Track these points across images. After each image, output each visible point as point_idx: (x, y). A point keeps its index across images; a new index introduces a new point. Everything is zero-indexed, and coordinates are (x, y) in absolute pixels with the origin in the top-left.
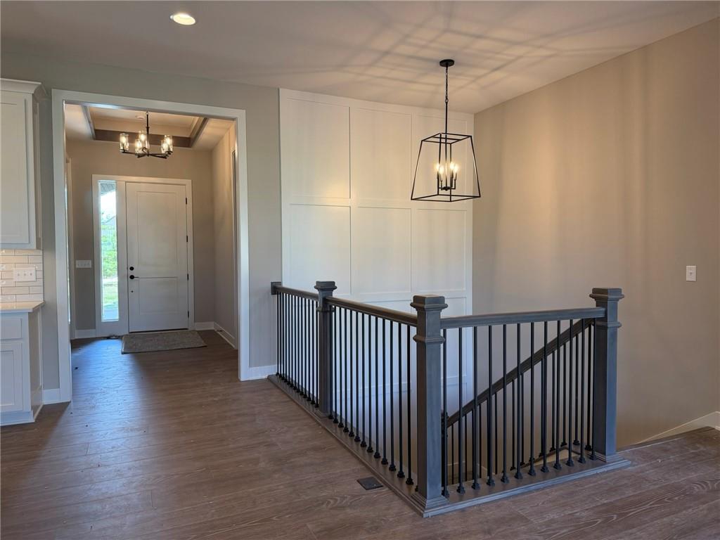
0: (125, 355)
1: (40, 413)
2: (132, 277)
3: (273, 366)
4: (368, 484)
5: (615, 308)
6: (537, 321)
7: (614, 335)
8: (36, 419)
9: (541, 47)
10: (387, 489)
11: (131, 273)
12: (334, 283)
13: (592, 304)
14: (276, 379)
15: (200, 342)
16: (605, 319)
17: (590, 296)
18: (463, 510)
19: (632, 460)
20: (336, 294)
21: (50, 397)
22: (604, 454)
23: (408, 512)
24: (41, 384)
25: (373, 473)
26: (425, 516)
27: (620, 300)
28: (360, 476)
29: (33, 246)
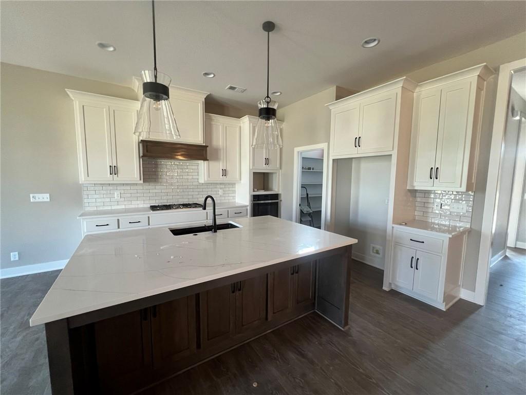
1: (453, 306)
8: (448, 309)
24: (460, 284)
29: (464, 189)
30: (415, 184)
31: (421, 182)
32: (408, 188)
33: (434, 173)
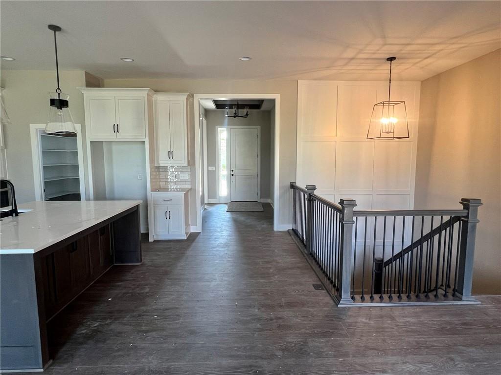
0: (227, 213)
1: (189, 236)
2: (233, 175)
3: (290, 225)
4: (316, 287)
5: (476, 211)
6: (426, 215)
7: (474, 227)
8: (187, 238)
9: (453, 44)
10: (326, 291)
11: (232, 173)
12: (315, 186)
13: (461, 207)
14: (291, 232)
15: (261, 209)
16: (467, 217)
17: (460, 202)
18: (360, 307)
19: (482, 302)
20: (316, 193)
21: (193, 229)
22: (462, 294)
23: (332, 302)
24: (190, 223)
25: (322, 283)
26: (339, 306)
27: (480, 206)
28: (315, 283)
29: (186, 164)
30: (160, 162)
31: (163, 161)
32: (156, 166)
33: (171, 155)
